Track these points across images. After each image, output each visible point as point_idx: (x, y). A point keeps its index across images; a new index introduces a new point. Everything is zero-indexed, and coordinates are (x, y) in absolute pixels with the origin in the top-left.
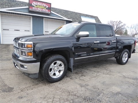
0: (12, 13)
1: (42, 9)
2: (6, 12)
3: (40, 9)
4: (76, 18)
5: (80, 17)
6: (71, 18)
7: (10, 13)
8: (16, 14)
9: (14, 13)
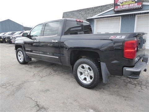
1: (129, 4)
3: (126, 6)
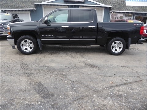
0: (50, 5)
2: (46, 5)
4: (118, 3)
5: (123, 2)
6: (110, 3)
7: (49, 5)
8: (53, 5)
9: (52, 5)
